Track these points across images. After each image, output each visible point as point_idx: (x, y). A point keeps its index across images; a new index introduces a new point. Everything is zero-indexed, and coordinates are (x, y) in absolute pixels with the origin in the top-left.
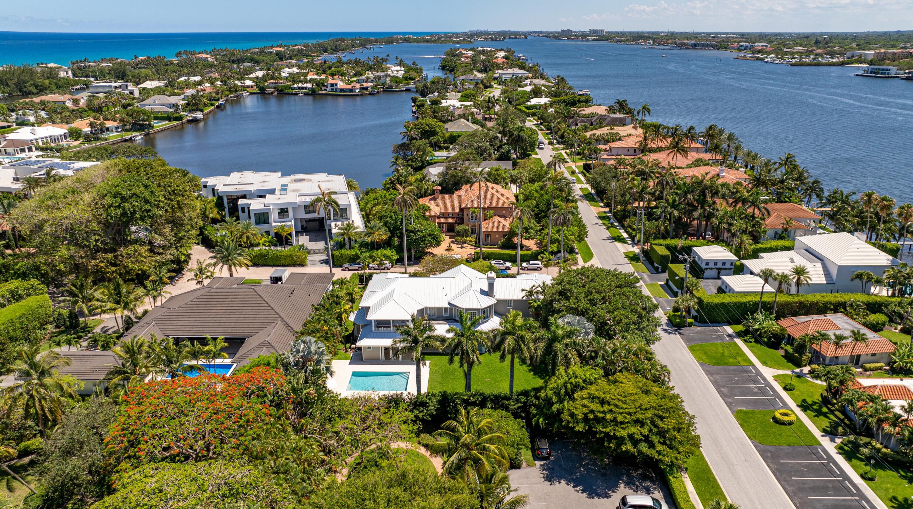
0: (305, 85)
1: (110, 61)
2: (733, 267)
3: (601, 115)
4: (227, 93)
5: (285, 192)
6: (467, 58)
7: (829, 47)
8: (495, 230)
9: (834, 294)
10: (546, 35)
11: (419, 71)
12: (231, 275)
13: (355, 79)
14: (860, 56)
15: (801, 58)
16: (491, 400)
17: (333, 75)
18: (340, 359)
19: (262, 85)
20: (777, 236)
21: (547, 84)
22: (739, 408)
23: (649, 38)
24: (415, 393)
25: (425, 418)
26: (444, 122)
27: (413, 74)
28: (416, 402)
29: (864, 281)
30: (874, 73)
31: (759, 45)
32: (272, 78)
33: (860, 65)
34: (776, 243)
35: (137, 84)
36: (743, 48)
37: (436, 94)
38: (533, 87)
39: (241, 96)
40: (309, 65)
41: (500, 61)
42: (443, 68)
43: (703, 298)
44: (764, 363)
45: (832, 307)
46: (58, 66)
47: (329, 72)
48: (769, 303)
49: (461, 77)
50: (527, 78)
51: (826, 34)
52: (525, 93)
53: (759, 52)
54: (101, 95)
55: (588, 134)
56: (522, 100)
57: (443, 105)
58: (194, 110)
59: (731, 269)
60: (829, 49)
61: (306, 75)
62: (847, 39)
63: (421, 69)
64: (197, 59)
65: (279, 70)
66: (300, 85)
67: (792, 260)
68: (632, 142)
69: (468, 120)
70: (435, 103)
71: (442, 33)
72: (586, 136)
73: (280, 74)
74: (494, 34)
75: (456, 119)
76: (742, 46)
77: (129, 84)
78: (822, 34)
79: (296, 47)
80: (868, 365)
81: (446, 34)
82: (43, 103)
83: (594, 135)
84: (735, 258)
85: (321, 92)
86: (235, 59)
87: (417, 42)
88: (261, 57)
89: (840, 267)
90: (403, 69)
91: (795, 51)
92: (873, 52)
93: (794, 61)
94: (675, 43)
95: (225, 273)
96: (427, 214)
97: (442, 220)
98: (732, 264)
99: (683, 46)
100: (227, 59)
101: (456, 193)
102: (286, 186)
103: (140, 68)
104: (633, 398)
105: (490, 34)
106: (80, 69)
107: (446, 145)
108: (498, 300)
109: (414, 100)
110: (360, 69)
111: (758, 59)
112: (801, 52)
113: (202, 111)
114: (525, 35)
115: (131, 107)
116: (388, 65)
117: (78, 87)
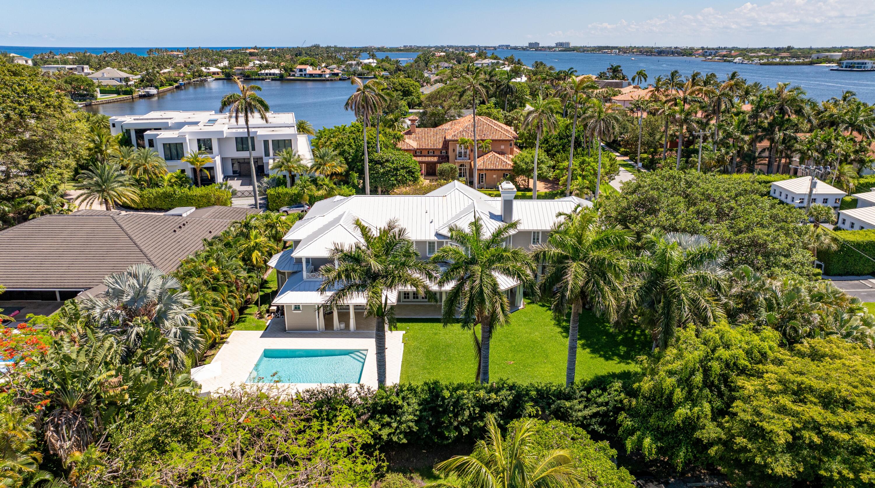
0: (273, 71)
4: (190, 76)
10: (514, 48)
14: (826, 57)
15: (768, 60)
16: (532, 399)
18: (246, 329)
19: (228, 72)
23: (614, 48)
24: (374, 386)
25: (395, 439)
28: (375, 404)
30: (850, 67)
31: (723, 51)
33: (828, 65)
36: (708, 54)
38: (512, 67)
39: (205, 81)
47: (299, 62)
49: (436, 64)
50: (503, 64)
58: (148, 86)
66: (267, 71)
75: (432, 85)
76: (706, 52)
77: (85, 66)
79: (270, 50)
84: (843, 193)
85: (288, 78)
87: (390, 51)
90: (375, 61)
91: (760, 55)
94: (641, 51)
96: (400, 145)
97: (419, 159)
98: (836, 201)
99: (649, 54)
101: (439, 127)
102: (215, 120)
106: (43, 60)
111: (725, 61)
112: (766, 56)
113: (157, 87)
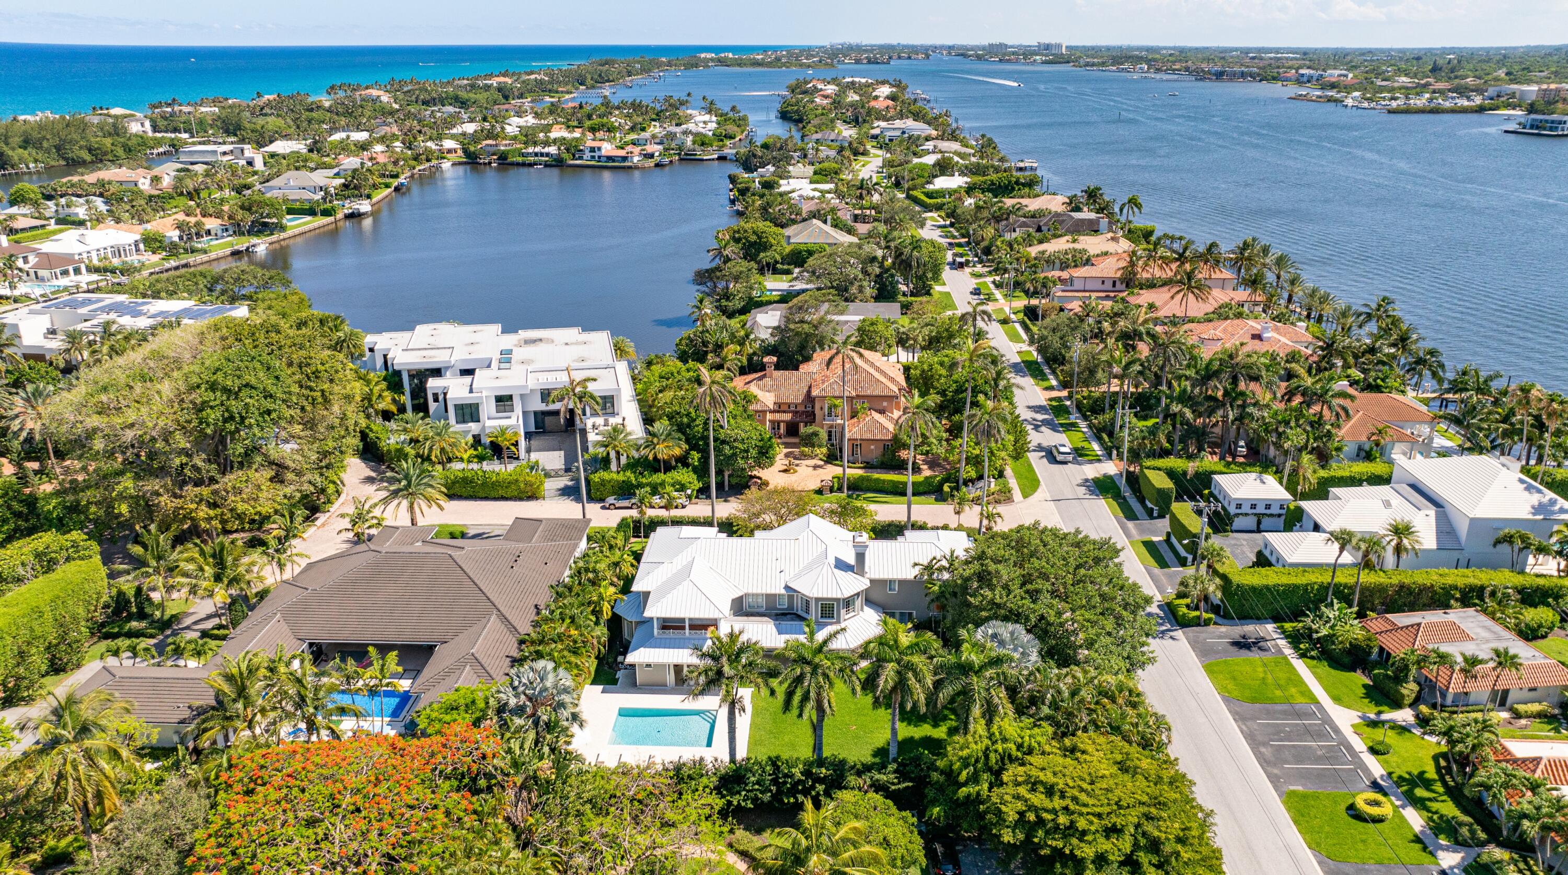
0: (546, 150)
1: (214, 102)
2: (1283, 512)
3: (1057, 214)
4: (413, 163)
5: (507, 365)
6: (826, 97)
7: (1456, 77)
8: (869, 436)
9: (1462, 571)
10: (962, 53)
11: (741, 122)
12: (413, 522)
13: (633, 136)
14: (1513, 95)
15: (1407, 98)
17: (593, 130)
19: (472, 149)
20: (1363, 454)
21: (964, 150)
22: (1292, 788)
23: (1140, 59)
24: (727, 759)
25: (744, 805)
26: (783, 226)
27: (731, 128)
28: (727, 775)
29: (1516, 549)
30: (1538, 128)
31: (1333, 74)
32: (491, 135)
33: (1512, 112)
34: (1361, 468)
35: (260, 145)
36: (1305, 79)
37: (771, 168)
38: (939, 156)
39: (438, 168)
40: (553, 109)
41: (880, 104)
42: (784, 116)
43: (1230, 576)
44: (1337, 699)
45: (1458, 596)
46: (128, 112)
47: (588, 123)
48: (1346, 586)
49: (816, 136)
50: (927, 139)
51: (1452, 50)
52: (923, 167)
53: (1333, 86)
54: (199, 168)
55: (1033, 251)
56: (919, 181)
57: (782, 189)
58: (356, 196)
59: (1279, 516)
60: (1457, 81)
61: (547, 129)
62: (1489, 61)
63: (744, 119)
64: (363, 100)
65: (502, 119)
66: (538, 149)
67: (1387, 504)
68: (1110, 268)
69: (825, 222)
70: (768, 185)
71: (781, 48)
72: (1029, 253)
73: (503, 128)
74: (872, 51)
75: (804, 220)
76: (1303, 75)
77: (246, 147)
78: (1445, 51)
79: (533, 77)
80: (1521, 708)
81: (790, 50)
82: (102, 184)
83: (1043, 252)
84: (1287, 496)
85: (572, 162)
86: (428, 97)
87: (740, 65)
88: (472, 95)
89: (1473, 521)
90: (714, 118)
91: (1396, 85)
92: (1535, 88)
93: (1394, 104)
94: (1187, 69)
95: (403, 520)
96: (752, 407)
97: (778, 417)
98: (1282, 507)
99: (1201, 76)
100: (413, 98)
101: (804, 368)
102: (510, 352)
103: (266, 115)
104: (1105, 786)
105: (866, 51)
106: (165, 118)
107: (785, 267)
108: (872, 581)
109: (733, 179)
110: (640, 119)
111: (1330, 100)
112: (1407, 88)
113: (369, 197)
114: (927, 51)
115: (249, 192)
116: (689, 112)
117: (161, 150)
